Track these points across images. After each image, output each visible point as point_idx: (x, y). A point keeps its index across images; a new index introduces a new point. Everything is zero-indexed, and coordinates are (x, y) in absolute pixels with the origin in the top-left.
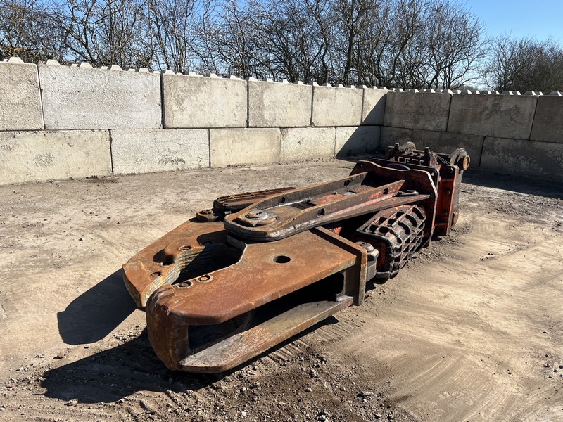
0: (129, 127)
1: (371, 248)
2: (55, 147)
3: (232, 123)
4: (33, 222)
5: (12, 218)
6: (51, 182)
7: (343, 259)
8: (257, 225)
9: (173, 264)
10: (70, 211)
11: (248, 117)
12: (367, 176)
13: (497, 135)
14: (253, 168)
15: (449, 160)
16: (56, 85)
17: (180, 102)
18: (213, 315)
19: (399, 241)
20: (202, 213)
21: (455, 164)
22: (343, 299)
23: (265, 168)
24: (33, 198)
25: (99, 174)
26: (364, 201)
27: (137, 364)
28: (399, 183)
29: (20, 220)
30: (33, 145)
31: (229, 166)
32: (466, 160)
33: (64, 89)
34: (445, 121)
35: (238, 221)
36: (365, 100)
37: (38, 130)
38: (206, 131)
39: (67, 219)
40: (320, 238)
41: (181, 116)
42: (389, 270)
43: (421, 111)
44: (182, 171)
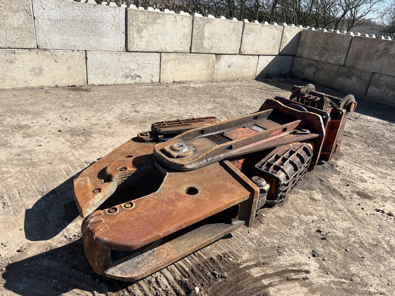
0: (100, 49)
1: (264, 183)
2: (45, 62)
3: (179, 49)
4: (23, 123)
5: (9, 119)
6: (42, 88)
7: (239, 195)
8: (178, 157)
9: (112, 183)
10: (51, 115)
11: (191, 45)
12: (273, 112)
13: (383, 73)
14: (192, 85)
15: (339, 105)
16: (46, 14)
17: (139, 31)
18: (128, 244)
19: (287, 178)
20: (141, 134)
21: (344, 108)
22: (236, 222)
23: (201, 85)
24: (27, 102)
25: (78, 84)
26: (266, 137)
27: (76, 262)
28: (296, 123)
29: (14, 122)
30: (28, 60)
31: (174, 82)
32: (353, 105)
33: (51, 17)
34: (345, 57)
35: (163, 151)
36: (284, 35)
37: (32, 49)
38: (158, 55)
39: (48, 122)
40: (225, 172)
41: (139, 42)
42: (276, 199)
43: (326, 47)
44: (140, 84)
